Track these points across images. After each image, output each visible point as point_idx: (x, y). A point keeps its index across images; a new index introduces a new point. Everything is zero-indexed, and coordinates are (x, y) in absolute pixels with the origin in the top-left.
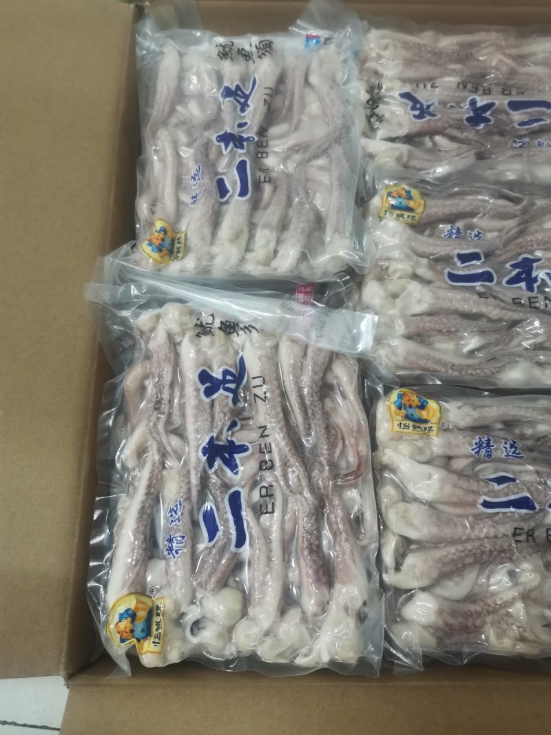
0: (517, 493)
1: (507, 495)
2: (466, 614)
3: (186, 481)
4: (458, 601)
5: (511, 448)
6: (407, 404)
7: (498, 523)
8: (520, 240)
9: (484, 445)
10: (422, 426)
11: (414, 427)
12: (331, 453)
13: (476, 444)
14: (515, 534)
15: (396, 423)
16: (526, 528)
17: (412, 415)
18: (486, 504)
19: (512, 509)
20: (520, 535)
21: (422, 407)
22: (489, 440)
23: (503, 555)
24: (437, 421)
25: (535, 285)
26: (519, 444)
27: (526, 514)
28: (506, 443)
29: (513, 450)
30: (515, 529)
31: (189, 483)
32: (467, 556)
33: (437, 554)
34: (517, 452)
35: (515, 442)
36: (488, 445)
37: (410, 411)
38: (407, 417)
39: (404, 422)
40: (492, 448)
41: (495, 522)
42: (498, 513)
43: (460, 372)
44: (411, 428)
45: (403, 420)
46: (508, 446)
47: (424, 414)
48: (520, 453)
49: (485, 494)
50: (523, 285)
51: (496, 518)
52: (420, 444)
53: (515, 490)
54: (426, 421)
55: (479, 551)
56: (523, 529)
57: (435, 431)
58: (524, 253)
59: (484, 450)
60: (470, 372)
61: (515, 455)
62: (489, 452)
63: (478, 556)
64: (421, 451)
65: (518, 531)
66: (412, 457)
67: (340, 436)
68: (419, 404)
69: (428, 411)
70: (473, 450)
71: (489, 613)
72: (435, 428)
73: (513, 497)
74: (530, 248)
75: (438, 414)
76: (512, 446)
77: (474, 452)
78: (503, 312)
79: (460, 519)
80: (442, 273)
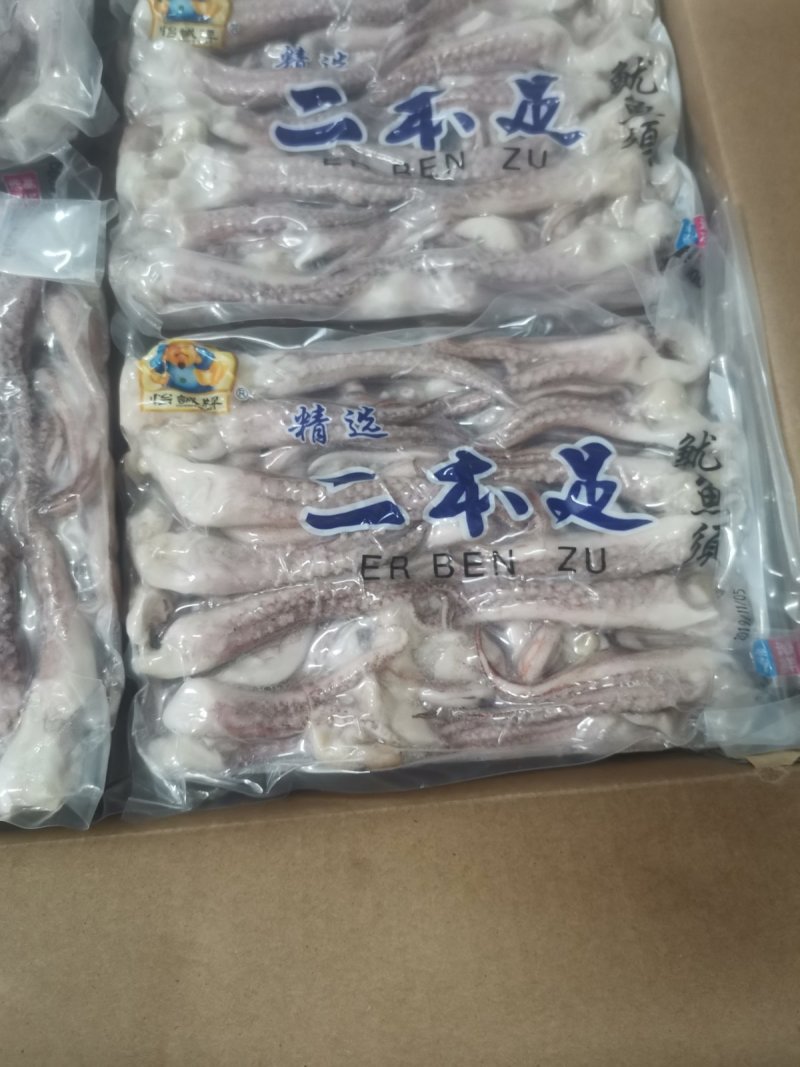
0: (371, 496)
1: (351, 500)
2: (275, 708)
4: (267, 689)
5: (360, 420)
6: (175, 362)
7: (335, 551)
8: (412, 60)
9: (311, 420)
10: (200, 398)
11: (181, 399)
12: (39, 461)
13: (297, 419)
14: (364, 567)
15: (149, 394)
16: (386, 556)
17: (183, 380)
18: (315, 521)
19: (364, 526)
20: (375, 567)
21: (203, 365)
22: (319, 410)
23: (346, 604)
24: (227, 386)
25: (438, 139)
26: (379, 413)
27: (387, 531)
28: (350, 413)
29: (365, 423)
30: (365, 557)
32: (281, 612)
33: (228, 613)
34: (373, 426)
35: (368, 411)
36: (318, 418)
37: (179, 373)
38: (172, 384)
39: (163, 393)
40: (324, 423)
41: (333, 550)
42: (338, 535)
43: (279, 299)
44: (175, 401)
45: (161, 389)
46: (355, 417)
47: (207, 377)
48: (378, 429)
49: (311, 504)
50: (416, 140)
51: (334, 544)
52: (198, 429)
53: (367, 492)
54: (208, 389)
55: (301, 602)
56: (379, 557)
57: (225, 404)
58: (421, 83)
59: (311, 428)
60: (297, 296)
61: (367, 432)
62: (319, 430)
63: (302, 609)
64: (200, 442)
65: (370, 562)
66: (183, 454)
67: (58, 432)
68: (199, 360)
69: (214, 372)
70: (291, 430)
71: (317, 703)
72: (222, 399)
73: (361, 504)
74: (429, 73)
75: (229, 374)
76: (361, 418)
77: (293, 434)
78: (367, 187)
79: (270, 552)
80: (264, 130)
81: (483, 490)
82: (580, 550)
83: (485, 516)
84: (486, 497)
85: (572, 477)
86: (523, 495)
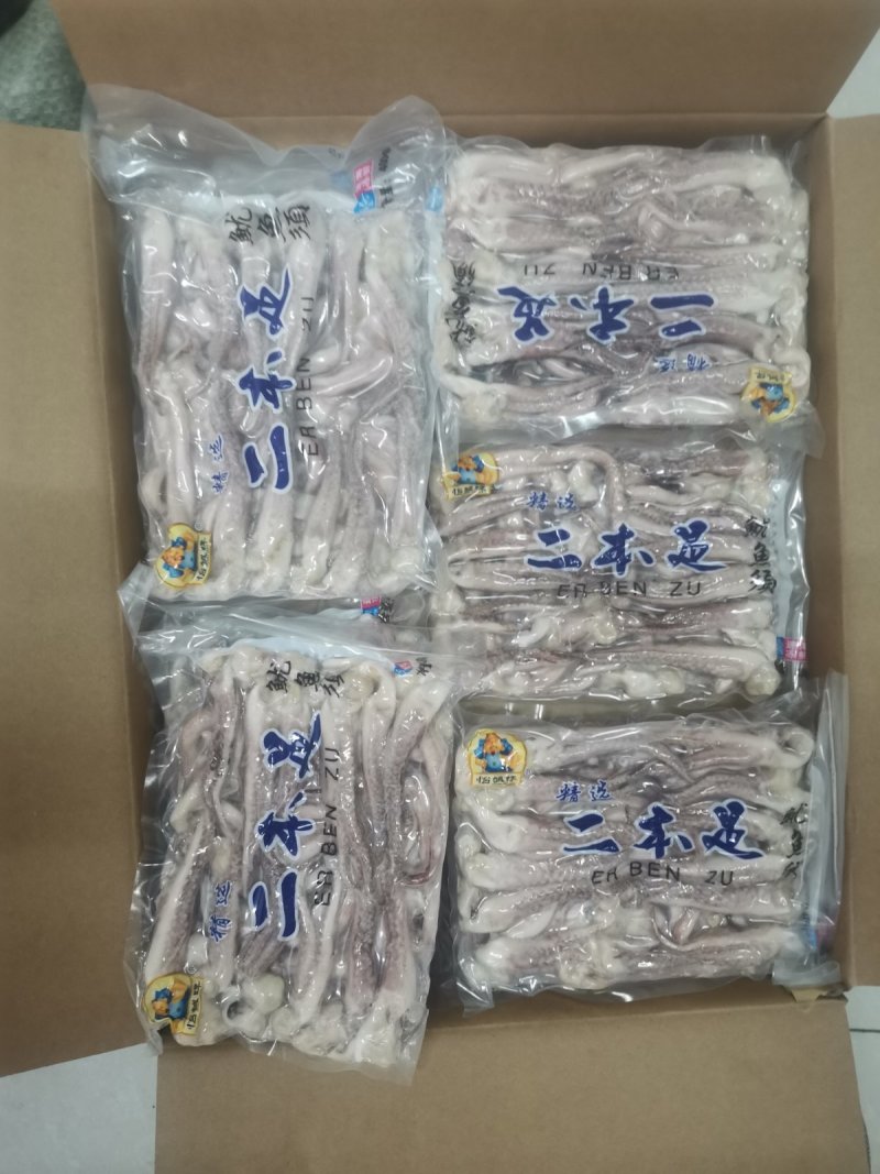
1: (589, 840)
3: (238, 860)
5: (599, 791)
7: (578, 867)
9: (570, 792)
10: (505, 777)
11: (496, 779)
13: (562, 790)
14: (594, 877)
15: (476, 777)
16: (607, 869)
17: (495, 764)
19: (596, 852)
20: (599, 876)
21: (506, 752)
23: (581, 896)
24: (522, 767)
26: (609, 783)
27: (607, 856)
28: (593, 788)
29: (601, 793)
30: (595, 873)
31: (240, 863)
34: (607, 795)
35: (604, 784)
36: (576, 792)
38: (489, 769)
39: (484, 776)
40: (578, 794)
44: (491, 781)
45: (483, 773)
46: (596, 791)
47: (508, 761)
48: (609, 796)
49: (567, 842)
52: (503, 793)
53: (599, 835)
54: (509, 770)
56: (602, 872)
57: (519, 779)
59: (570, 797)
61: (602, 798)
62: (574, 798)
64: (502, 801)
66: (493, 809)
68: (503, 749)
69: (513, 758)
70: (559, 798)
72: (518, 777)
73: (596, 842)
75: (522, 761)
81: (667, 835)
82: (719, 872)
83: (666, 848)
84: (669, 840)
85: (719, 826)
86: (690, 839)
